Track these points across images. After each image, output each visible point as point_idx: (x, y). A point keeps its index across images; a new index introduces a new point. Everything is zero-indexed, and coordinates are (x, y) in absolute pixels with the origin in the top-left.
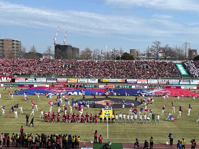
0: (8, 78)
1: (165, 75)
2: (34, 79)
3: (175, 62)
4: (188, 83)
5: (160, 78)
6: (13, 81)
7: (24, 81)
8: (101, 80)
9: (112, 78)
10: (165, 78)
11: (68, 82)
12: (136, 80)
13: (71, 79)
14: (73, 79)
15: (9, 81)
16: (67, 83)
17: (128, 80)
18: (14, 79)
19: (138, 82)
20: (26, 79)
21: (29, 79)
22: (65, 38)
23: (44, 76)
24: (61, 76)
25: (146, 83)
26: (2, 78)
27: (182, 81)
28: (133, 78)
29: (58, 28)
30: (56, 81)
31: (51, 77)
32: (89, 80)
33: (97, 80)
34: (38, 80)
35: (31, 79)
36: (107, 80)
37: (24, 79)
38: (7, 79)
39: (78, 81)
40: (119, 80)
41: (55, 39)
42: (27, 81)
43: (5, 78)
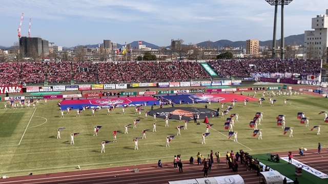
0: (17, 87)
1: (196, 77)
2: (50, 87)
3: (199, 61)
4: (220, 84)
5: (191, 80)
6: (24, 90)
7: (38, 90)
8: (131, 86)
9: (142, 82)
10: (197, 80)
11: (93, 89)
12: (168, 84)
13: (95, 85)
14: (98, 85)
15: (19, 92)
16: (91, 90)
17: (160, 84)
18: (25, 89)
19: (170, 86)
20: (40, 88)
21: (44, 88)
22: (30, 28)
23: (61, 83)
24: (82, 82)
25: (179, 86)
26: (10, 88)
27: (214, 82)
28: (165, 81)
29: (23, 16)
30: (77, 89)
31: (70, 84)
32: (117, 85)
33: (126, 85)
34: (56, 88)
35: (46, 88)
36: (136, 85)
37: (38, 88)
38: (15, 89)
39: (105, 87)
40: (151, 84)
41: (20, 29)
42: (41, 90)
43: (14, 88)
